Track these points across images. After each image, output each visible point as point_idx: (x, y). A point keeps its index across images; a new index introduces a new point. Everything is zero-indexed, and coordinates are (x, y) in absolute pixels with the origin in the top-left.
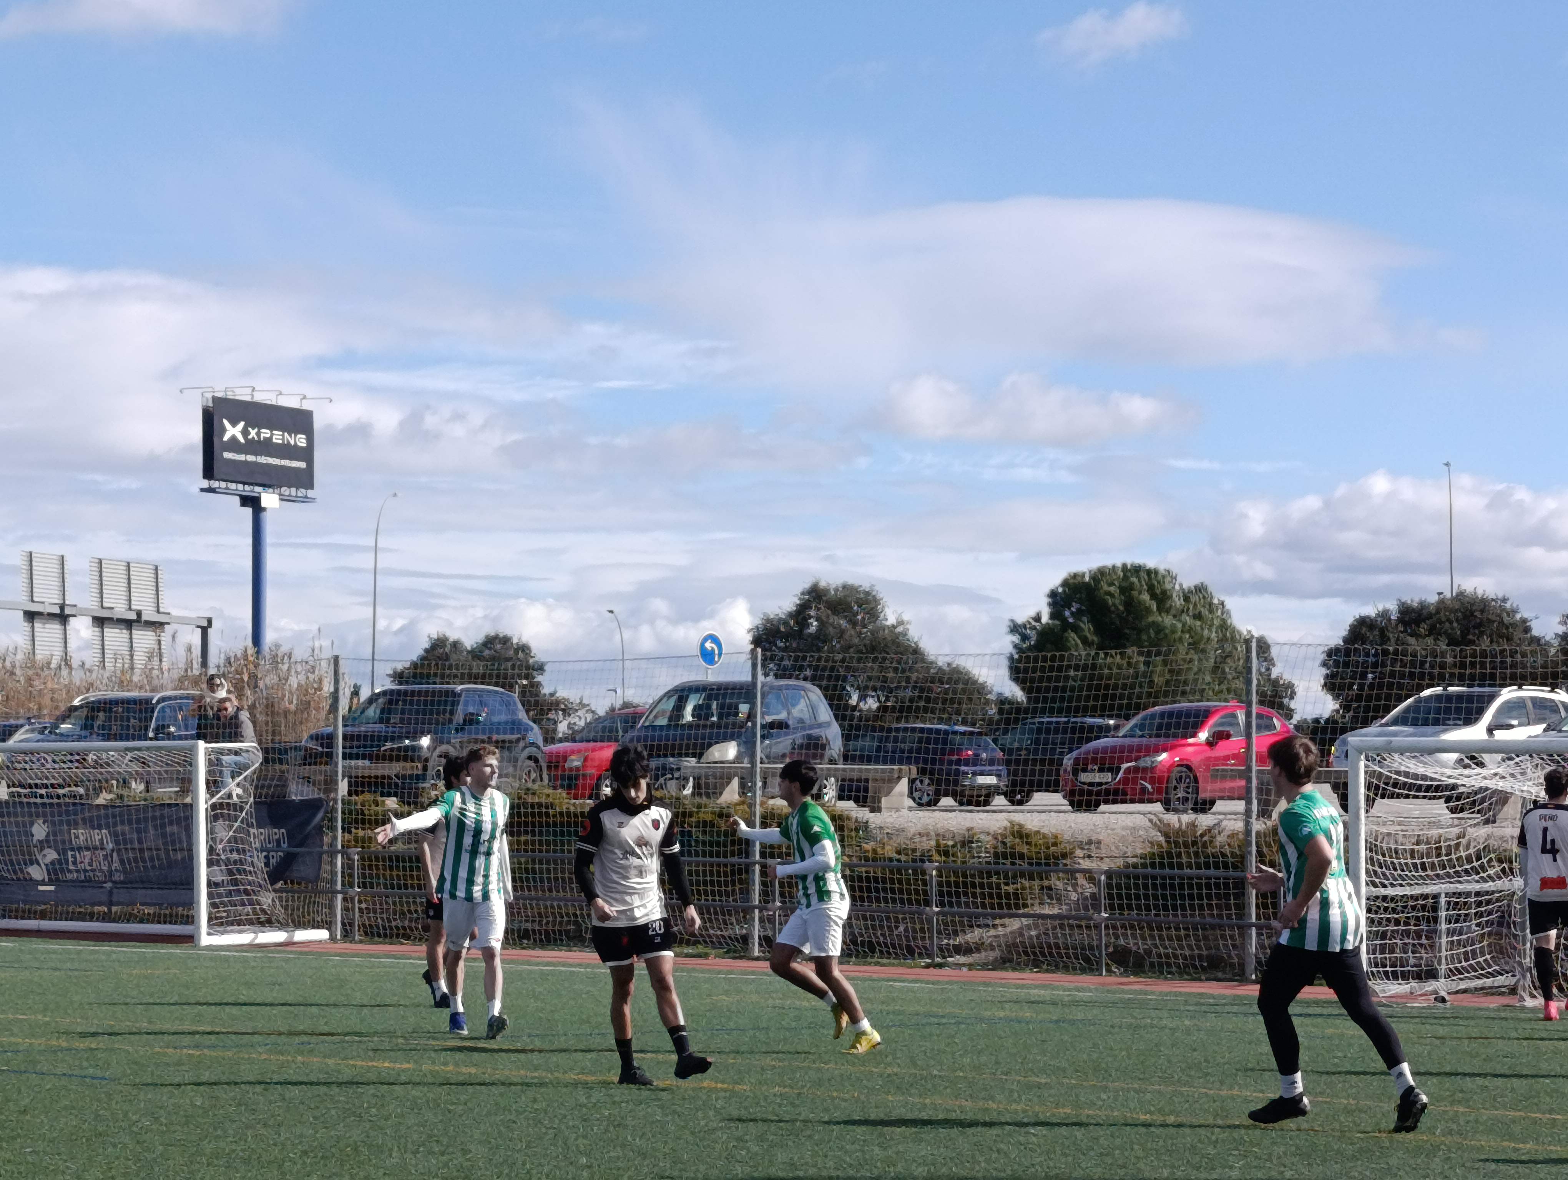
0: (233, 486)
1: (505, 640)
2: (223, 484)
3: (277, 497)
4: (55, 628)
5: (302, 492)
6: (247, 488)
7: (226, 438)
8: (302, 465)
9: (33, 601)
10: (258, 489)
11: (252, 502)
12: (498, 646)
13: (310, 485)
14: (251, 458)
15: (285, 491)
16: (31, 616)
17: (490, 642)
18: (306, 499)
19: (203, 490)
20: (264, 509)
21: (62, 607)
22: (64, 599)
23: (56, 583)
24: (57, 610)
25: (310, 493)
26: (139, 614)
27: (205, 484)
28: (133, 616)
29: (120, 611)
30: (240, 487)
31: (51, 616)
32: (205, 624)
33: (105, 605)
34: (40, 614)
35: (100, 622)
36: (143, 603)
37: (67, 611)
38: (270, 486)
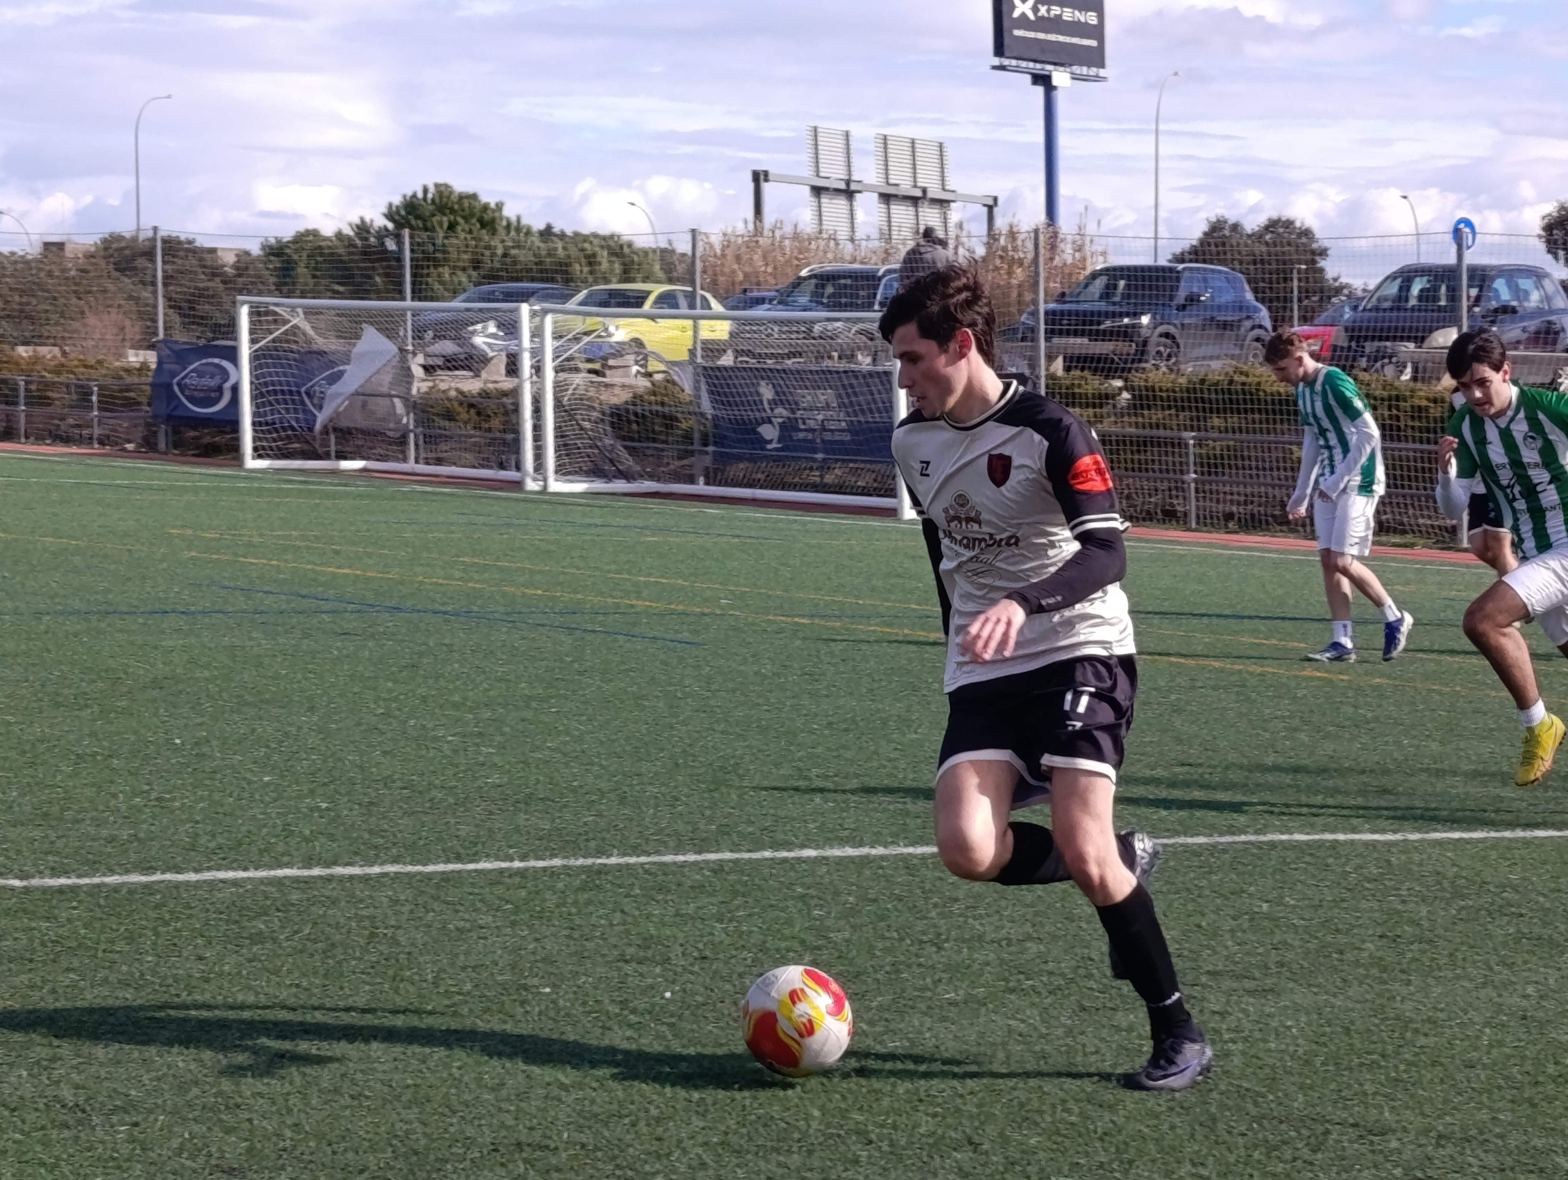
0: (1024, 64)
1: (1289, 224)
2: (1014, 62)
3: (1068, 76)
4: (841, 203)
5: (1093, 71)
6: (1038, 66)
7: (1016, 14)
8: (1093, 43)
9: (818, 176)
10: (1049, 67)
11: (1043, 80)
12: (1281, 230)
13: (1102, 65)
14: (1041, 36)
15: (1076, 69)
16: (817, 191)
17: (1273, 225)
18: (1097, 78)
19: (994, 68)
20: (1055, 88)
21: (848, 182)
22: (850, 174)
23: (841, 158)
24: (843, 186)
25: (1102, 72)
26: (924, 191)
27: (997, 61)
28: (918, 193)
29: (906, 187)
30: (1031, 65)
31: (837, 191)
32: (991, 202)
33: (891, 181)
34: (826, 189)
35: (886, 198)
36: (929, 179)
37: (853, 187)
38: (1062, 65)
